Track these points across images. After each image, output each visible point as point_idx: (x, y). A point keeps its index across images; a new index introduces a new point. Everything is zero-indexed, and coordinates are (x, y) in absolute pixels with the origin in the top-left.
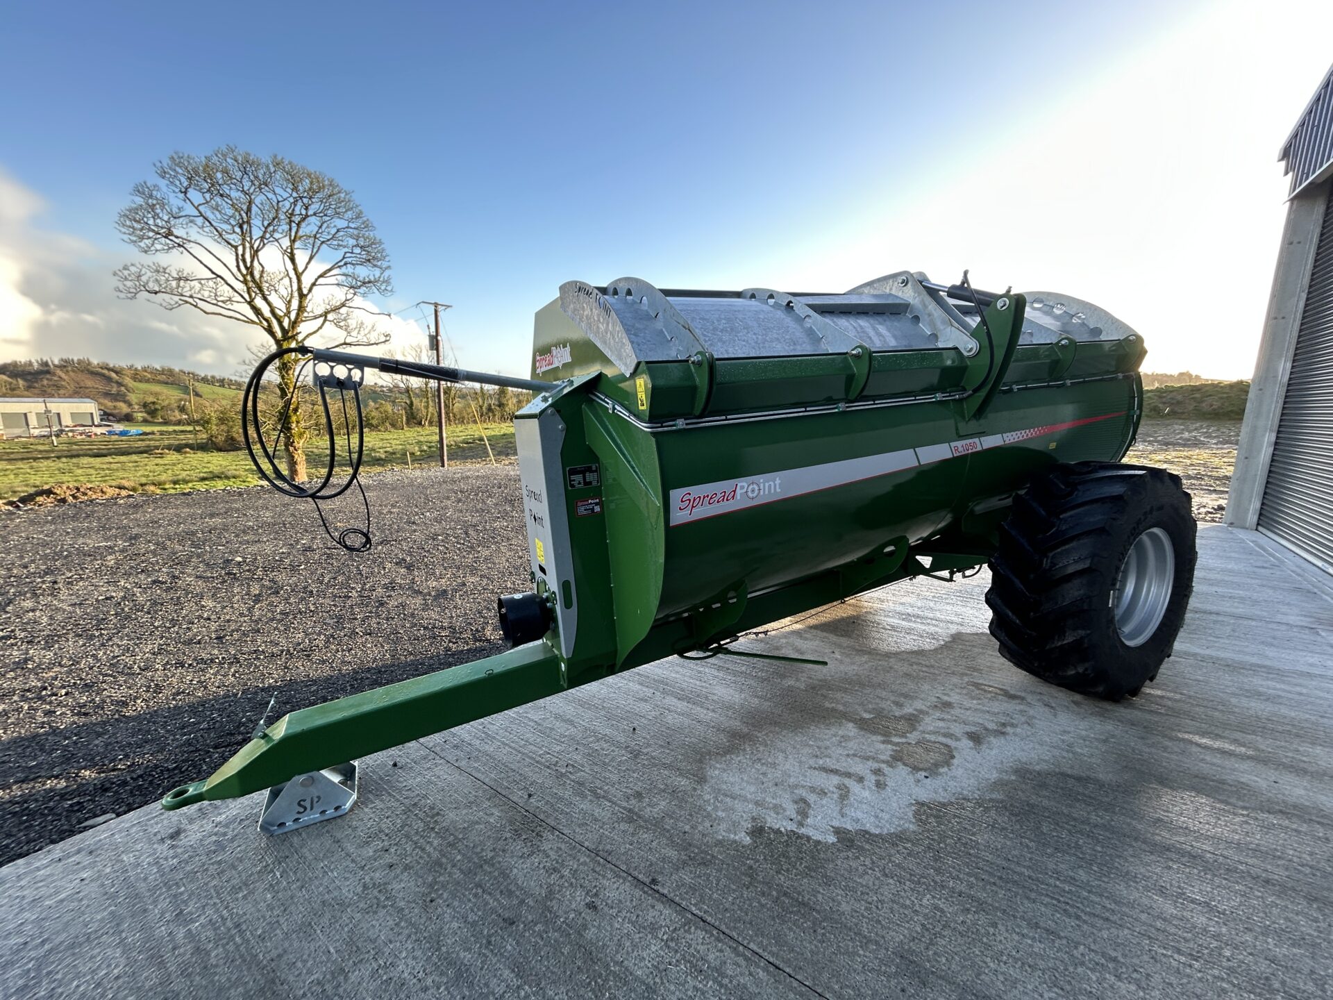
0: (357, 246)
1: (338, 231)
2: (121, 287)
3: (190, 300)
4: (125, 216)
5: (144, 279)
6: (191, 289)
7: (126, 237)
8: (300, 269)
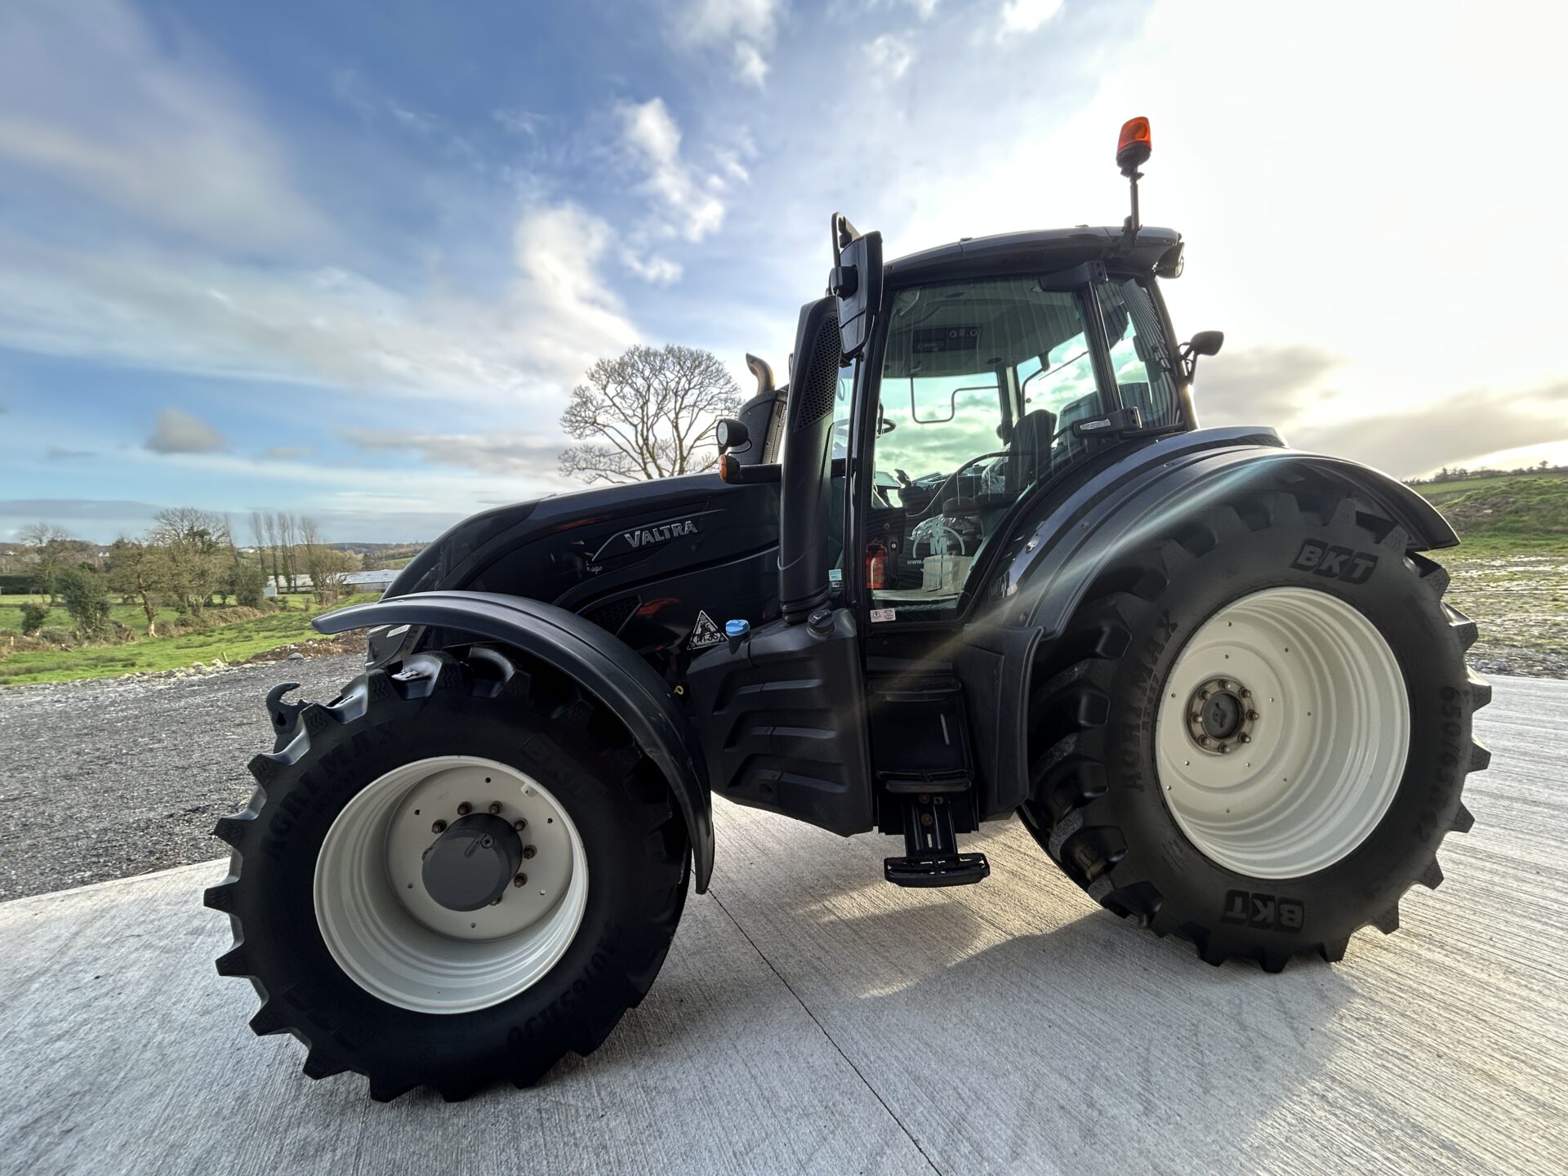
0: (725, 409)
1: (712, 397)
2: (563, 467)
3: (603, 473)
4: (567, 413)
5: (577, 459)
6: (605, 463)
7: (568, 429)
8: (682, 437)
